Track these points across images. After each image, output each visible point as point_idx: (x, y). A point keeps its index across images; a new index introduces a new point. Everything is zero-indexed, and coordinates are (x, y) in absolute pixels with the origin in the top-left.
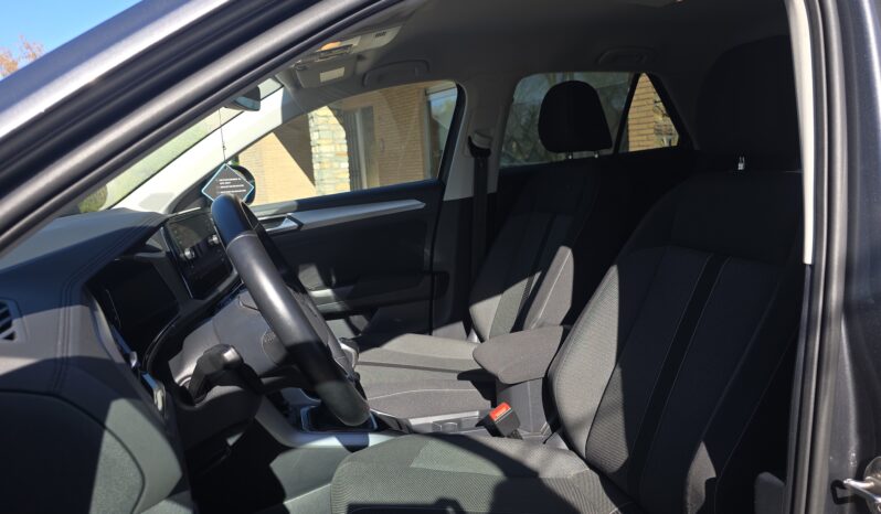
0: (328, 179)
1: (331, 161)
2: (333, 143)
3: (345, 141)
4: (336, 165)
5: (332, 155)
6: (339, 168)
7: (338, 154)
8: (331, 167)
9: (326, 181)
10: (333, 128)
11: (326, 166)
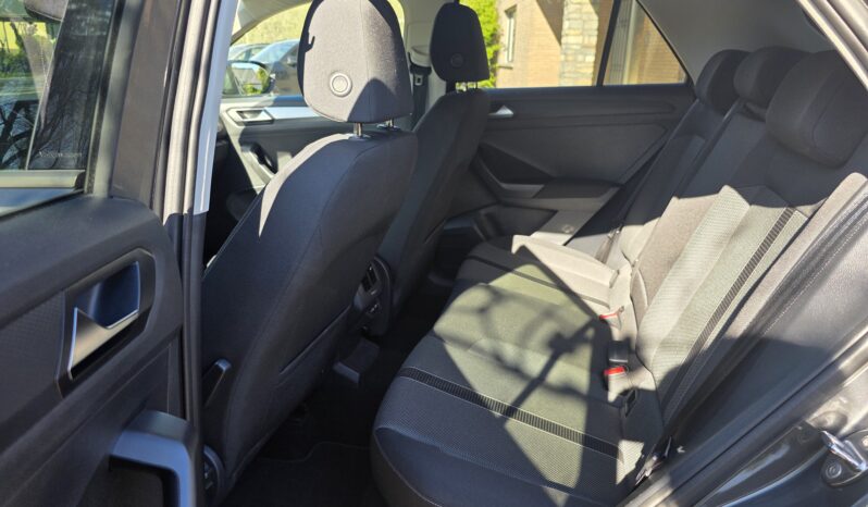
0: (569, 72)
1: (576, 53)
2: (582, 34)
3: (596, 33)
4: (580, 58)
5: (578, 47)
6: (584, 61)
7: (585, 47)
8: (575, 61)
9: (566, 75)
10: (585, 17)
11: (570, 58)
